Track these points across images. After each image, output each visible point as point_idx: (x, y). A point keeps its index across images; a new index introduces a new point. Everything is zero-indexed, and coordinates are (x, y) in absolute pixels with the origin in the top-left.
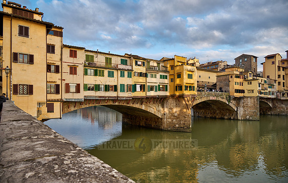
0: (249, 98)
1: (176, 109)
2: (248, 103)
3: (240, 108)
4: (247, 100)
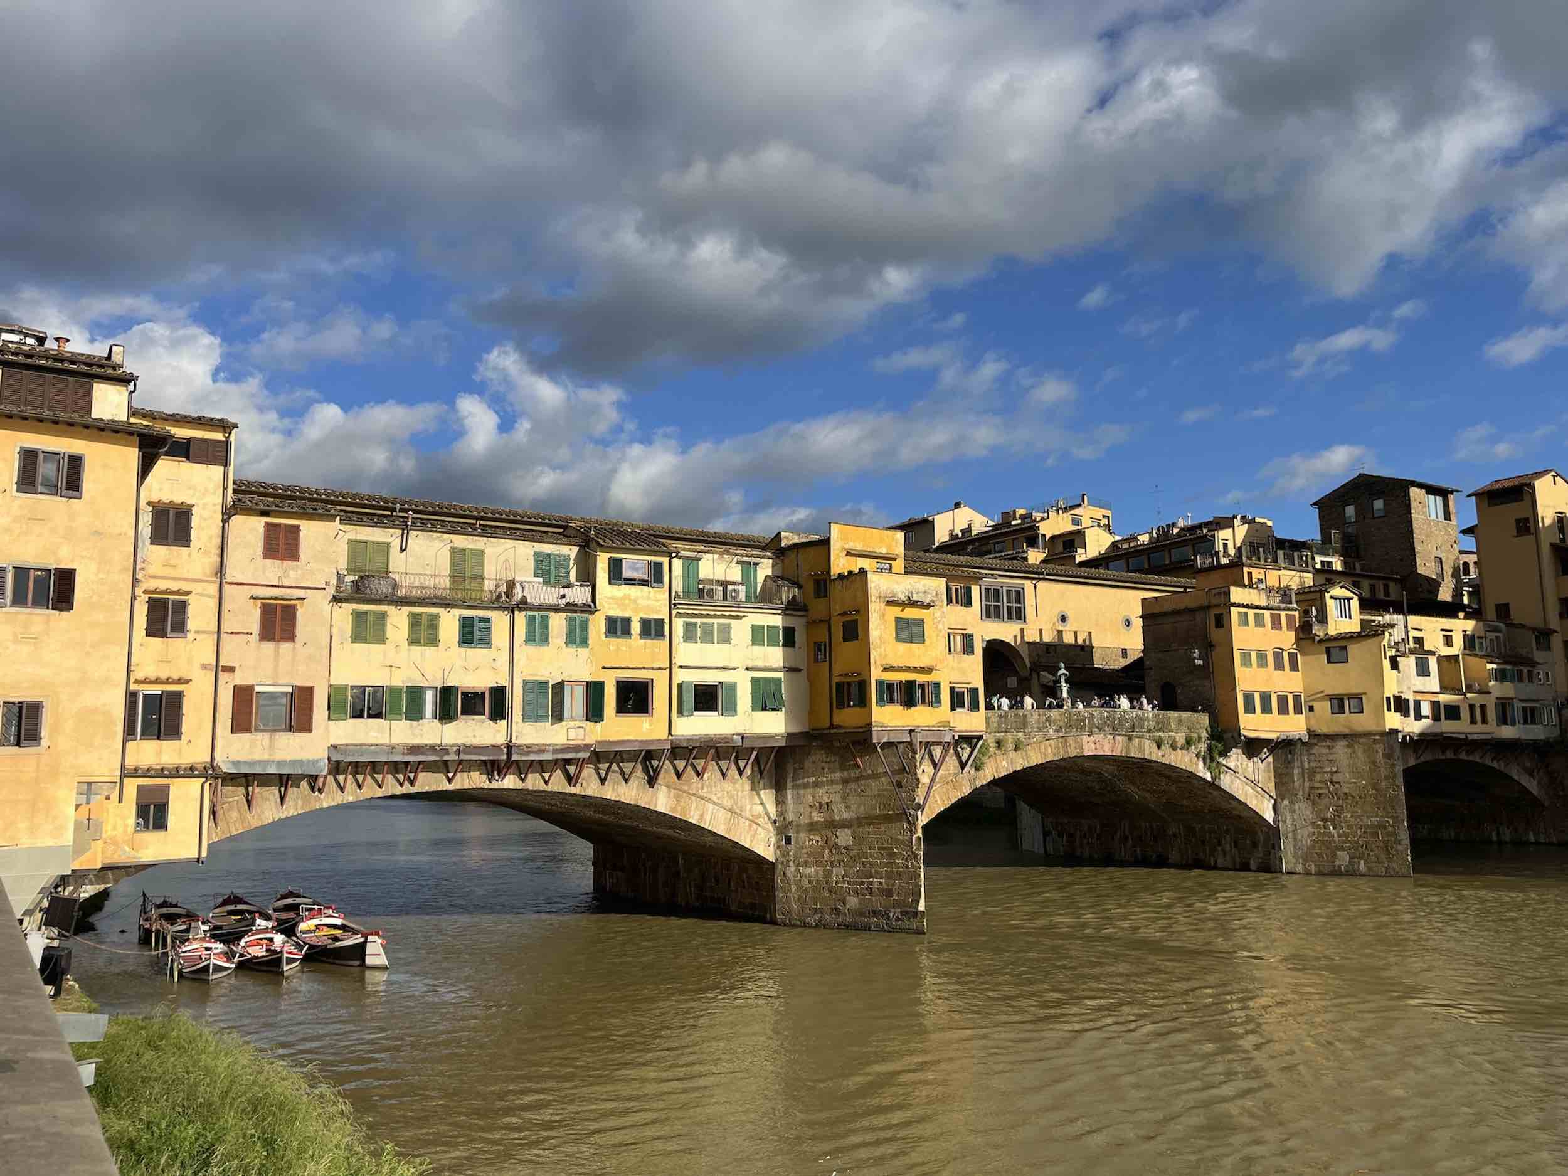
0: (1340, 746)
1: (847, 807)
2: (1336, 772)
3: (1297, 807)
4: (1331, 757)
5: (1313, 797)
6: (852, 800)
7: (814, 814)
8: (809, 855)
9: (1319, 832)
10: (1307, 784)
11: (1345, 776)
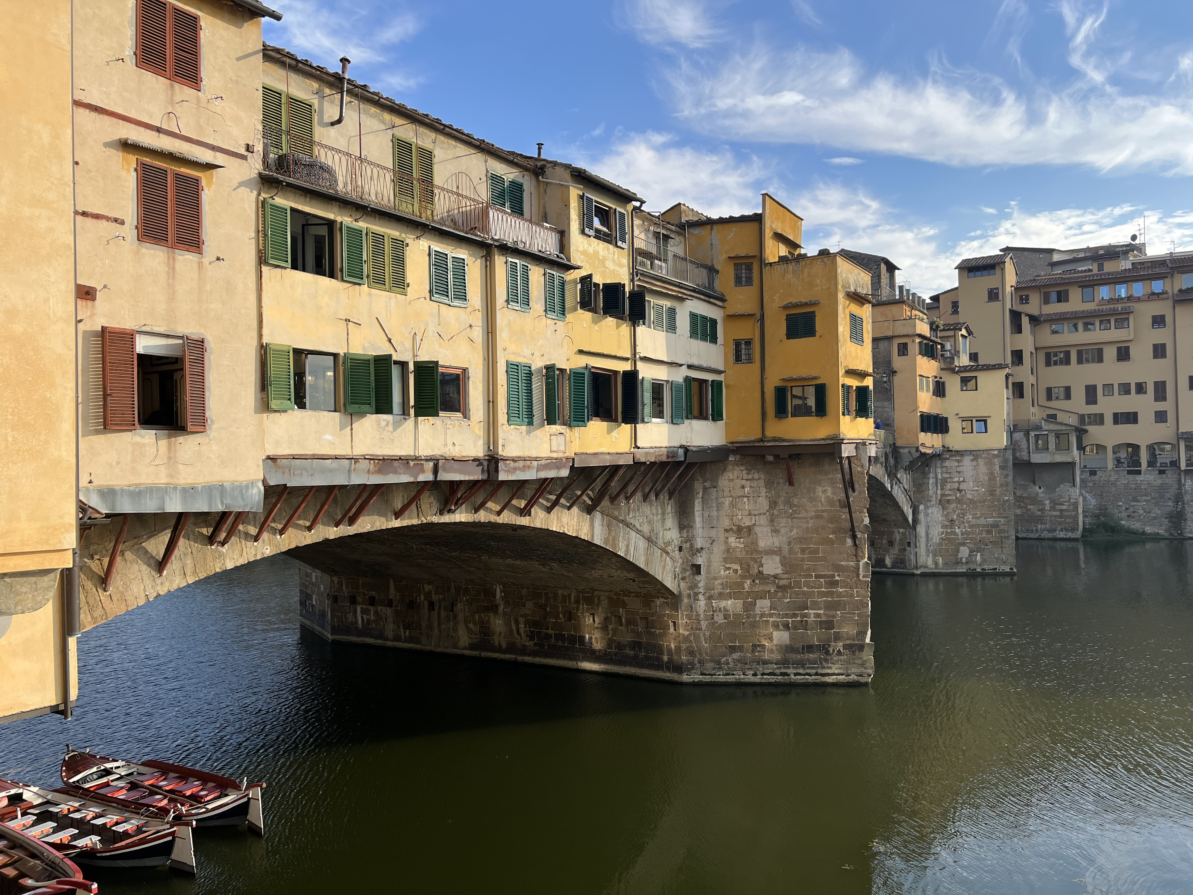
0: (967, 460)
1: (772, 531)
2: (963, 481)
3: (930, 511)
4: (959, 469)
5: (943, 503)
6: (783, 521)
7: (732, 540)
8: (724, 586)
9: (947, 532)
10: (939, 492)
11: (969, 486)
